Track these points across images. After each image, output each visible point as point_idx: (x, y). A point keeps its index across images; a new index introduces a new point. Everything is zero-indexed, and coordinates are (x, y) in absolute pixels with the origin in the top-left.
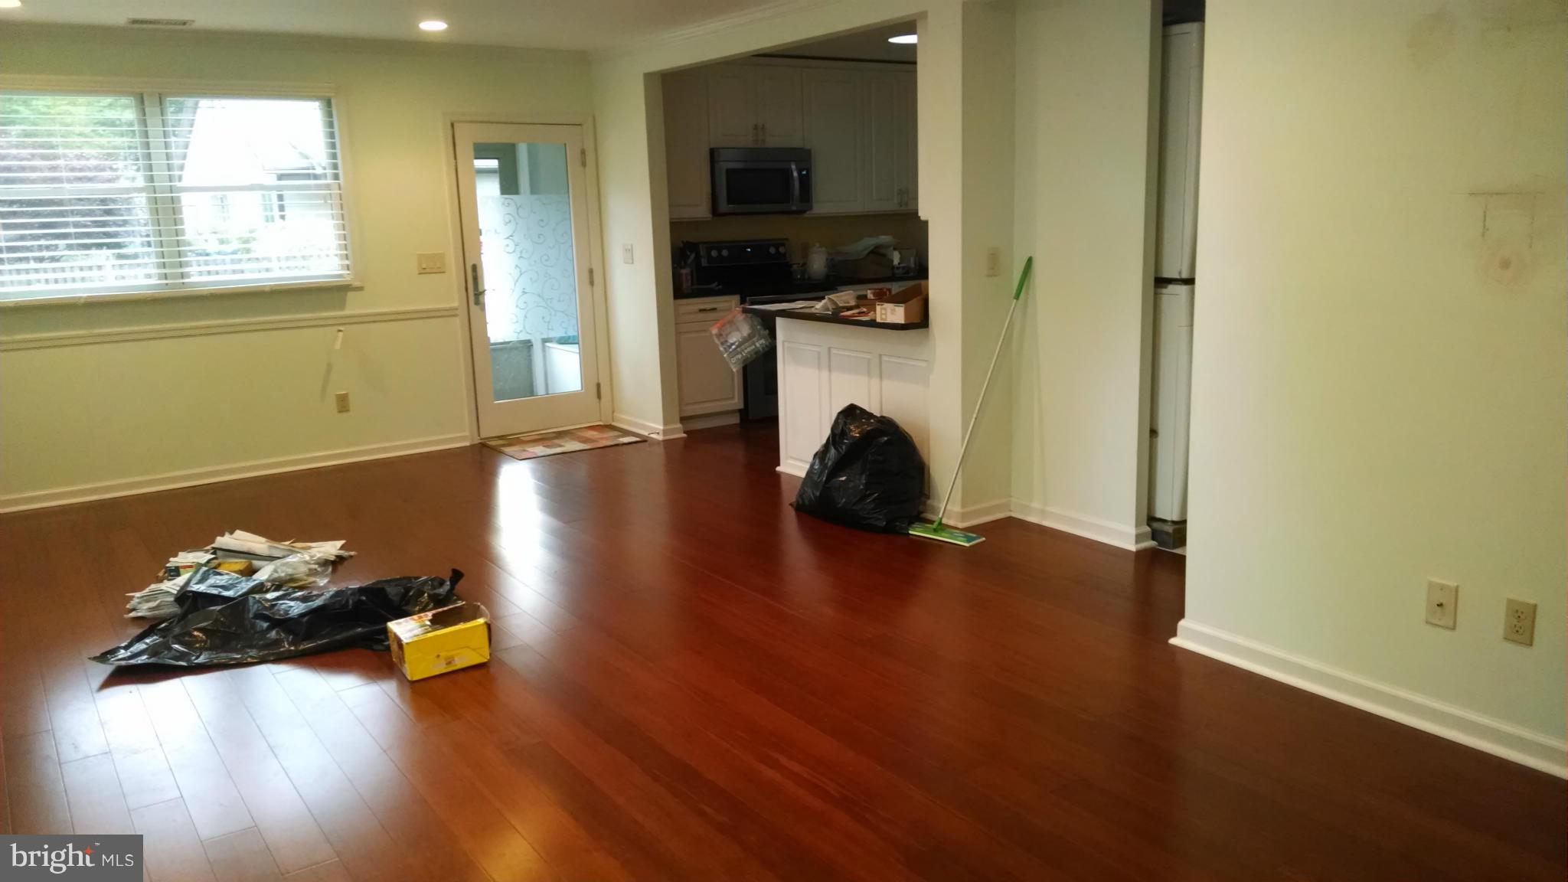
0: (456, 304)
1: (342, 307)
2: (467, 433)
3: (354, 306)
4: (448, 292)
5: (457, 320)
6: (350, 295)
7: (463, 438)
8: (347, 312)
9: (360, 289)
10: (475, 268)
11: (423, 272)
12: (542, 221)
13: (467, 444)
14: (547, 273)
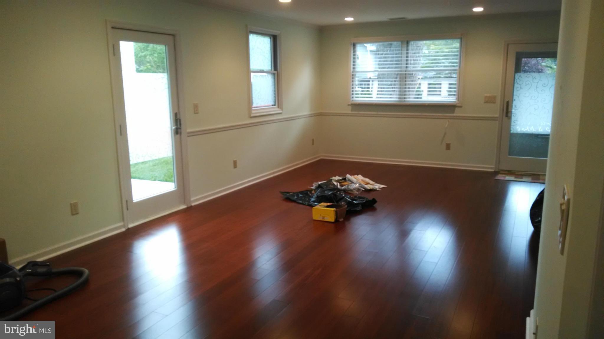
0: (497, 116)
1: (453, 113)
2: (493, 166)
3: (458, 113)
4: (495, 111)
5: (497, 122)
6: (457, 109)
7: (491, 168)
8: (455, 115)
9: (461, 107)
10: (508, 102)
11: (486, 102)
12: (545, 84)
13: (493, 170)
14: (543, 106)
